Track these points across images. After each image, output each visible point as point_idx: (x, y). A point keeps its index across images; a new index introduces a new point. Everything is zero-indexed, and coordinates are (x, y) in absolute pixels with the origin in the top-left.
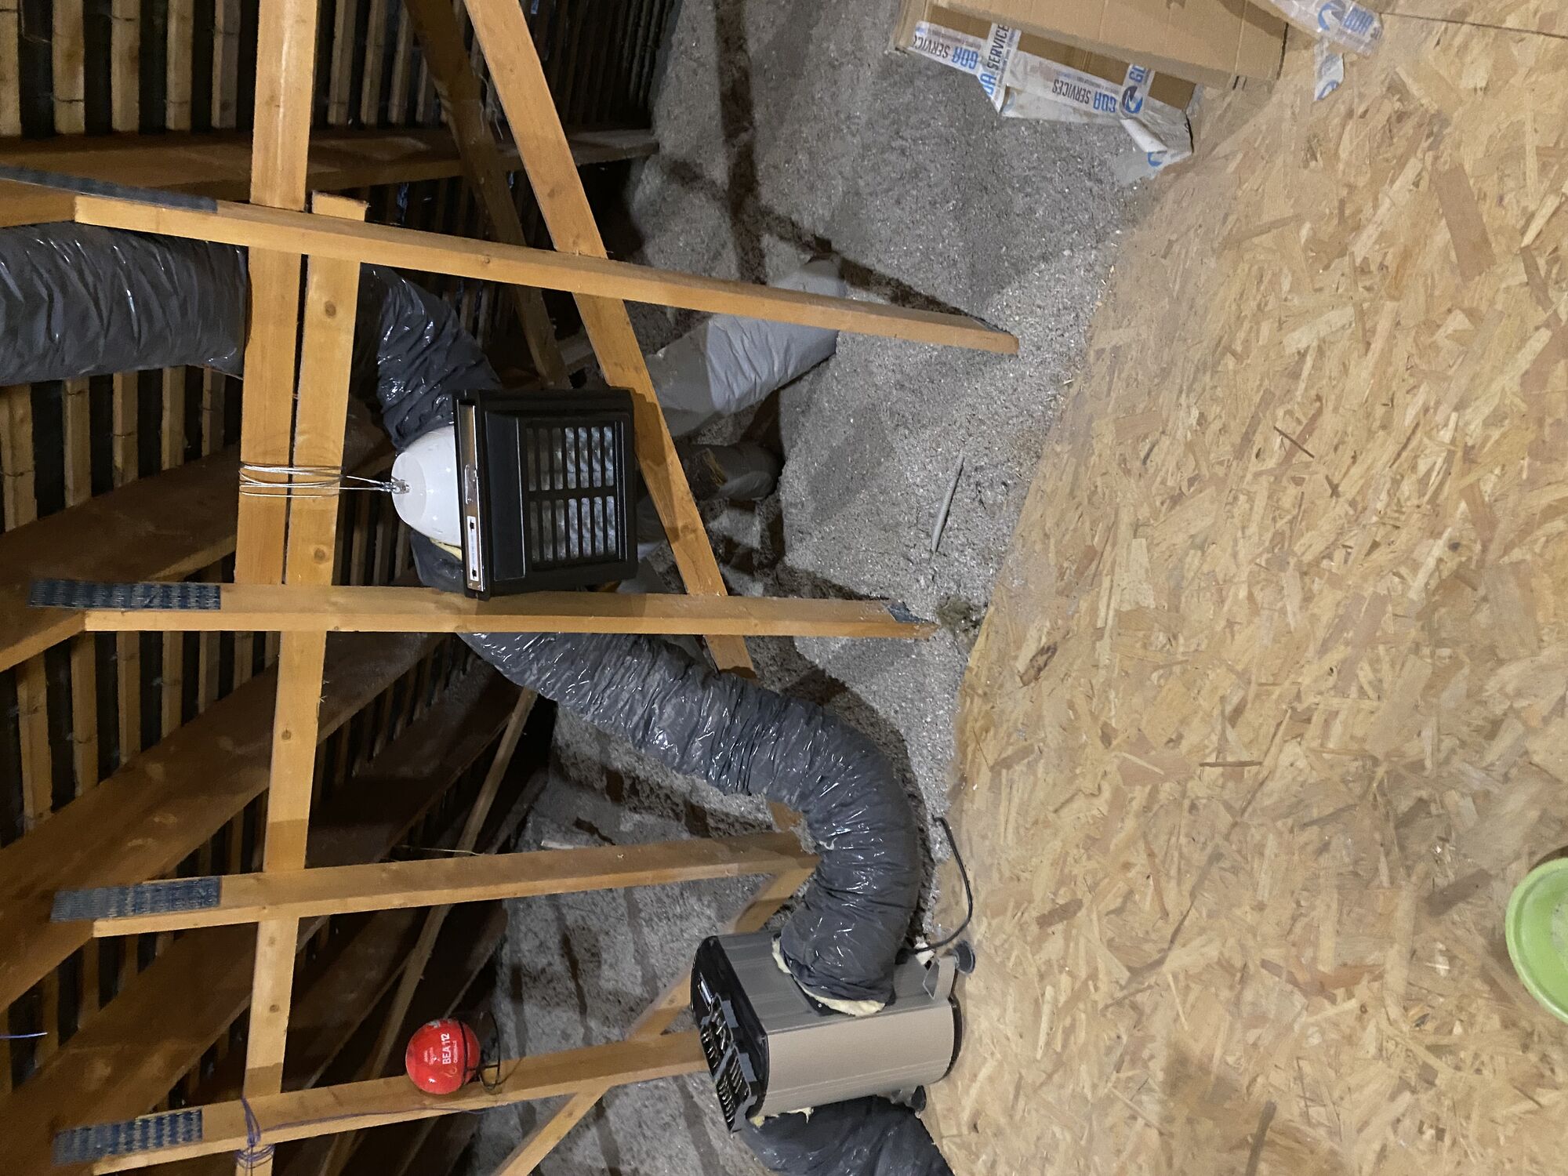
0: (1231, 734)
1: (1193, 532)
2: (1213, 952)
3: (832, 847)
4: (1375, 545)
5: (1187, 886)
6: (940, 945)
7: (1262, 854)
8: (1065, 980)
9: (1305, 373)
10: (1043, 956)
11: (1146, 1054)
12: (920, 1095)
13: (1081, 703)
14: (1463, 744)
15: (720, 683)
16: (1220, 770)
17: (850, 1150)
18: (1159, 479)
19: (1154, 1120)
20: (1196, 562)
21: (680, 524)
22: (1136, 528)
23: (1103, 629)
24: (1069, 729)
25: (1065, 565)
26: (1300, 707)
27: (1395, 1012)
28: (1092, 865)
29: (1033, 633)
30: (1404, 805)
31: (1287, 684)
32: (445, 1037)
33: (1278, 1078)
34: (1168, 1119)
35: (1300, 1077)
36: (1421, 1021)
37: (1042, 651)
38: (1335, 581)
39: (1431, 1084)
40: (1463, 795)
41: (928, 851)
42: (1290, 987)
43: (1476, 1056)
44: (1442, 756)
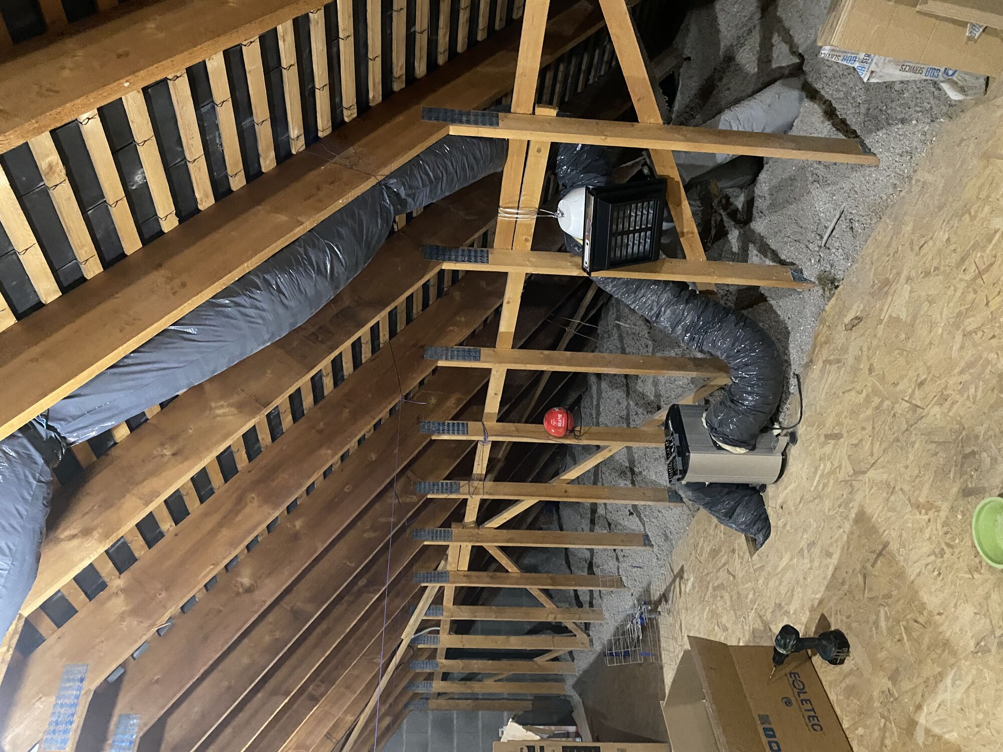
0: (917, 392)
1: (929, 293)
2: (885, 476)
3: (737, 381)
4: (994, 337)
5: (883, 447)
6: (785, 428)
7: (913, 447)
8: (829, 464)
9: (994, 242)
10: (822, 451)
11: (851, 505)
12: (763, 487)
13: (865, 349)
14: (995, 436)
15: (696, 301)
16: (909, 404)
17: (724, 502)
18: (923, 261)
19: (847, 530)
20: (926, 308)
21: (685, 230)
22: (909, 279)
23: (883, 320)
24: (858, 359)
25: (876, 282)
26: (945, 393)
27: (939, 526)
28: (850, 422)
29: (855, 307)
30: (968, 450)
31: (944, 380)
32: (560, 416)
33: (894, 534)
34: (852, 533)
35: (901, 536)
36: (946, 533)
37: (857, 318)
38: (975, 345)
39: (942, 557)
40: (988, 456)
41: (788, 388)
42: (907, 502)
43: (960, 553)
44: (986, 437)
